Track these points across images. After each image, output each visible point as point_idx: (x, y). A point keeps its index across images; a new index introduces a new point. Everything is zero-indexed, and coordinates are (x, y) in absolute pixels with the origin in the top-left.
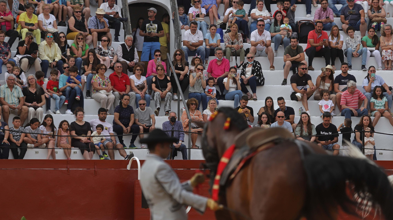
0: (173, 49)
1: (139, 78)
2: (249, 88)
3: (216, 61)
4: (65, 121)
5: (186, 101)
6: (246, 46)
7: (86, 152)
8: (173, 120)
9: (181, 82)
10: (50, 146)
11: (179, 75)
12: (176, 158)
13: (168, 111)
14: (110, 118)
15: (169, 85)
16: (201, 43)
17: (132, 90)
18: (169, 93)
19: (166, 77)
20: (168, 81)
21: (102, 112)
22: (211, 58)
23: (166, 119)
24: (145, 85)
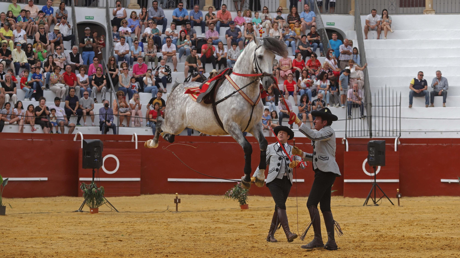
0: (108, 56)
1: (83, 76)
2: (161, 85)
3: (138, 66)
4: (32, 105)
5: (116, 93)
6: (159, 54)
7: (45, 128)
8: (106, 105)
9: (113, 79)
10: (21, 123)
11: (112, 75)
12: (108, 133)
13: (104, 100)
14: (62, 104)
15: (105, 81)
16: (127, 52)
17: (78, 84)
18: (104, 87)
19: (103, 76)
20: (104, 79)
21: (57, 100)
22: (135, 63)
23: (102, 105)
24: (88, 81)
